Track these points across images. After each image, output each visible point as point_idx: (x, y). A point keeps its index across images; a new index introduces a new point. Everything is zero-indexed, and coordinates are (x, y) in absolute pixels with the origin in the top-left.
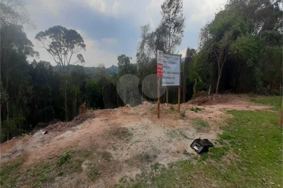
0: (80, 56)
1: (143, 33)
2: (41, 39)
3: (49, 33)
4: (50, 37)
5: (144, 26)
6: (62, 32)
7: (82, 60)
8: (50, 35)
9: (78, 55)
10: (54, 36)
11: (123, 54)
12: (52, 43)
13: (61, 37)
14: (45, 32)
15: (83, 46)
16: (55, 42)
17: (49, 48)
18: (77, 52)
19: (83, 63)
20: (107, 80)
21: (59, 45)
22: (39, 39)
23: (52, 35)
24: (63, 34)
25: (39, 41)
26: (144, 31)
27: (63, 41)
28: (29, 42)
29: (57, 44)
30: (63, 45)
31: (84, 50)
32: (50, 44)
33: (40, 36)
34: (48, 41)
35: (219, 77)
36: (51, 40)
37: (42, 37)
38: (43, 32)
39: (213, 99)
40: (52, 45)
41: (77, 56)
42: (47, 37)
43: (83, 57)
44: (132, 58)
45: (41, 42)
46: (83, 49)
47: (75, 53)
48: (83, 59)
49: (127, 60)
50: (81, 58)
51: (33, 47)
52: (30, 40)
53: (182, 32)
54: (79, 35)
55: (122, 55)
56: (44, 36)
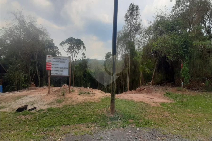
0: (83, 54)
2: (63, 45)
4: (68, 44)
10: (70, 43)
12: (69, 47)
14: (64, 41)
15: (85, 48)
17: (68, 50)
19: (85, 58)
22: (62, 45)
24: (74, 42)
28: (57, 48)
30: (75, 48)
31: (85, 50)
32: (68, 48)
33: (62, 44)
34: (67, 46)
37: (63, 44)
38: (64, 42)
41: (82, 54)
42: (66, 44)
43: (85, 55)
47: (80, 52)
52: (57, 47)
54: (82, 41)
55: (109, 52)
56: (64, 43)
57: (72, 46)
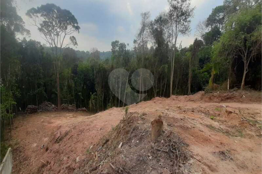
1: (142, 20)
3: (41, 11)
4: (41, 16)
5: (144, 13)
6: (55, 12)
7: (74, 43)
8: (42, 13)
9: (71, 37)
11: (117, 40)
12: (44, 22)
13: (54, 17)
14: (37, 9)
15: (77, 28)
16: (47, 21)
17: (40, 27)
18: (71, 33)
19: (76, 46)
20: (100, 65)
21: (51, 25)
23: (44, 14)
24: (56, 13)
25: (30, 18)
26: (144, 18)
27: (56, 22)
29: (49, 24)
30: (55, 25)
31: (78, 32)
34: (40, 19)
35: (245, 73)
36: (43, 19)
39: (243, 96)
40: (43, 24)
42: (39, 15)
43: (76, 40)
44: (129, 45)
45: (32, 19)
46: (76, 31)
47: (69, 34)
48: (76, 41)
49: (123, 46)
50: (74, 40)
51: (23, 24)
53: (190, 21)
54: (73, 16)
56: (36, 13)
57: (51, 20)
